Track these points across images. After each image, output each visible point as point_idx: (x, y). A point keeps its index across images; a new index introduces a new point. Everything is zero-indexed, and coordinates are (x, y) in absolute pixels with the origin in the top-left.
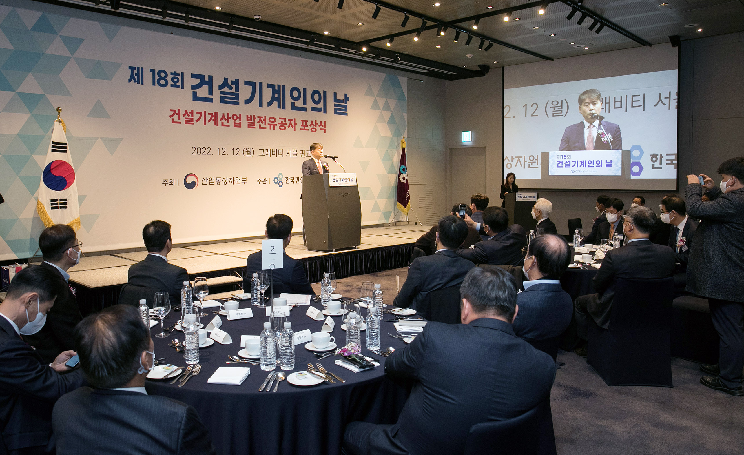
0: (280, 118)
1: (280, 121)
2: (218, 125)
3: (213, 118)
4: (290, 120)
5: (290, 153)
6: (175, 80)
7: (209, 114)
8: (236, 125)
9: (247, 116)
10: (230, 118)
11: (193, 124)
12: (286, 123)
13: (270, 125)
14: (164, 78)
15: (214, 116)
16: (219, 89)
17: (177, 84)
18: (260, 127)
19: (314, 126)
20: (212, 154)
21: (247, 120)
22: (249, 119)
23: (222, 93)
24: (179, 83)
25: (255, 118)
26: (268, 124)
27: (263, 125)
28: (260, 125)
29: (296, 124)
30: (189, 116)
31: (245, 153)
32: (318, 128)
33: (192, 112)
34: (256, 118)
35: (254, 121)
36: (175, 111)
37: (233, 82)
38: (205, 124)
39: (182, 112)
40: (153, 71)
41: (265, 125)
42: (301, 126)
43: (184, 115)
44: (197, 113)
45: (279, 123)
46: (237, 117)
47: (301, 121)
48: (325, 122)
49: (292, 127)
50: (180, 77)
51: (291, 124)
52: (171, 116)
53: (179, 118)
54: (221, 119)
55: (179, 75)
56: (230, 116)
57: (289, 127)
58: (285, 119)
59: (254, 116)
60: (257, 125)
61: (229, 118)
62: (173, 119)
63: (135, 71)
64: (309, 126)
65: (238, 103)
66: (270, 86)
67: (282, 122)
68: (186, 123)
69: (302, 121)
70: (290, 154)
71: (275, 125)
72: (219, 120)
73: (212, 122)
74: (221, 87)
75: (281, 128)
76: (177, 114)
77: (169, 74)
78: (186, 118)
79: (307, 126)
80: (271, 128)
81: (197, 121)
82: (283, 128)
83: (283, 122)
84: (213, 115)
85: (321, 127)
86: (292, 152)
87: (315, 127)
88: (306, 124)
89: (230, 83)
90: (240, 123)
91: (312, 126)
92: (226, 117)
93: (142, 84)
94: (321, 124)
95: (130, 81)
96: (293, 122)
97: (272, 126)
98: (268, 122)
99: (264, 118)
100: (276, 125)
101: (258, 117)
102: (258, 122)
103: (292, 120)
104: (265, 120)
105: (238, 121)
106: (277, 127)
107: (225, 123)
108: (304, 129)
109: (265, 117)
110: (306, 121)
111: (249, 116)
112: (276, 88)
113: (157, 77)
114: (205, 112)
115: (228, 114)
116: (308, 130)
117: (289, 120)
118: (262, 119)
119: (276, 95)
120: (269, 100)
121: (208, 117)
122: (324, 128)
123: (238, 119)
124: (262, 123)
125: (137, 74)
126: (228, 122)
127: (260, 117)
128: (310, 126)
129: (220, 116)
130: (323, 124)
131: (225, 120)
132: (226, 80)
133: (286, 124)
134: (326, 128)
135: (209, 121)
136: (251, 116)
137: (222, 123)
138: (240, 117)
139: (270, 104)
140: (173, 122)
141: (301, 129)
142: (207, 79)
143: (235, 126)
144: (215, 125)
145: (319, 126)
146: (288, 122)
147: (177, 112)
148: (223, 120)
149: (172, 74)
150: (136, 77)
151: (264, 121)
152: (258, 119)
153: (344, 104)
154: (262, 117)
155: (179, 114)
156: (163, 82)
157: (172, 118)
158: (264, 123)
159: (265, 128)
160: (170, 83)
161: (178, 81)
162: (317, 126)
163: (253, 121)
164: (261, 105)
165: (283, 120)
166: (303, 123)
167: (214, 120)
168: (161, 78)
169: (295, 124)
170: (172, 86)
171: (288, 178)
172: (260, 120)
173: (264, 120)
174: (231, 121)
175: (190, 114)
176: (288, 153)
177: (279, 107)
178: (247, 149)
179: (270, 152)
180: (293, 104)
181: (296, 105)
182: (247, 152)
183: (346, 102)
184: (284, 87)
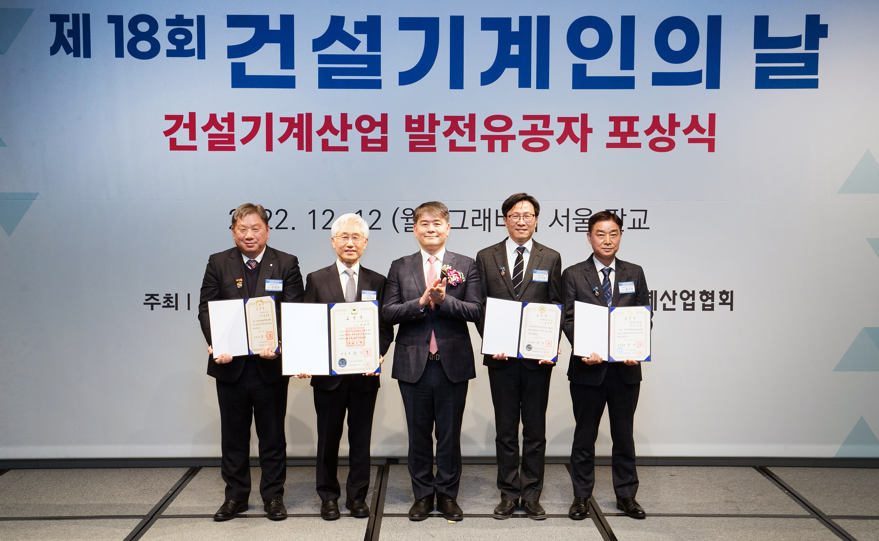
0: (526, 118)
1: (527, 125)
2: (309, 149)
3: (295, 130)
4: (568, 121)
5: (564, 221)
6: (180, 37)
7: (283, 120)
8: (370, 145)
9: (409, 119)
10: (350, 127)
11: (233, 149)
12: (550, 129)
13: (491, 140)
14: (148, 36)
15: (300, 126)
16: (315, 50)
17: (186, 47)
18: (453, 147)
19: (663, 131)
20: (290, 228)
21: (408, 128)
22: (415, 126)
23: (322, 59)
24: (193, 45)
25: (434, 123)
26: (483, 137)
27: (462, 141)
28: (452, 143)
29: (590, 130)
30: (220, 128)
31: (401, 223)
32: (679, 137)
33: (230, 119)
34: (438, 123)
35: (432, 129)
36: (179, 119)
37: (359, 27)
38: (269, 148)
39: (202, 120)
40: (116, 20)
41: (472, 138)
42: (611, 134)
43: (205, 128)
44: (245, 119)
45: (522, 133)
46: (373, 124)
47: (611, 119)
48: (712, 117)
49: (575, 139)
50: (193, 30)
51: (568, 132)
52: (167, 133)
53: (192, 137)
54: (321, 132)
55: (190, 22)
56: (351, 120)
57: (560, 140)
58: (546, 119)
59: (432, 116)
60: (442, 142)
61: (345, 127)
62: (173, 141)
63: (68, 26)
64: (642, 134)
65: (377, 85)
66: (488, 24)
67: (534, 127)
68: (212, 147)
69: (616, 120)
70: (564, 223)
71: (505, 140)
72: (314, 135)
73: (292, 141)
74: (318, 44)
75: (532, 145)
76: (186, 126)
77: (162, 24)
78: (210, 136)
79: (636, 134)
80: (491, 149)
81: (245, 141)
82: (540, 145)
83: (540, 128)
84: (296, 121)
85: (695, 134)
86: (572, 215)
87: (667, 135)
88: (631, 127)
89: (349, 28)
90: (384, 141)
91: (656, 134)
92: (337, 124)
93: (87, 54)
94: (695, 123)
95: (54, 50)
96: (576, 128)
97: (498, 144)
98: (481, 129)
99: (467, 121)
100: (513, 137)
101: (447, 118)
102: (447, 134)
103: (576, 120)
104: (471, 125)
105: (376, 134)
106: (515, 145)
107: (334, 140)
108: (624, 144)
109: (472, 117)
110: (631, 120)
111: (415, 117)
112: (515, 27)
113: (128, 36)
114: (269, 116)
115: (344, 117)
116: (638, 145)
117: (560, 120)
118: (461, 124)
119: (515, 50)
120: (487, 65)
121: (279, 129)
122: (706, 135)
123: (378, 129)
124: (462, 133)
125: (74, 33)
126: (344, 138)
127: (454, 120)
128: (648, 132)
129: (318, 123)
130: (704, 123)
131: (335, 132)
132: (337, 21)
133: (551, 133)
134: (717, 137)
135: (282, 139)
136: (421, 118)
137: (325, 142)
138: (384, 123)
139: (489, 78)
140: (174, 146)
141: (609, 145)
142: (274, 25)
143: (365, 148)
144: (300, 147)
145: (686, 132)
146: (558, 128)
147: (186, 120)
148: (328, 135)
149: (169, 22)
150: (70, 41)
151: (467, 130)
152: (446, 125)
153: (801, 50)
154: (462, 118)
155: (191, 126)
156: (144, 46)
157: (172, 136)
158: (467, 135)
159: (473, 149)
160: (166, 45)
161: (189, 38)
162: (679, 131)
163: (426, 132)
164: (457, 82)
165: (540, 124)
166: (617, 126)
167: (299, 136)
168: (139, 36)
169: (586, 130)
170: (170, 54)
172: (454, 128)
173: (466, 126)
174: (354, 136)
175: (225, 125)
176: (556, 218)
177: (524, 82)
178: (406, 212)
179: (489, 218)
180: (579, 71)
181: (590, 73)
182: (407, 219)
183: (813, 43)
184: (544, 22)
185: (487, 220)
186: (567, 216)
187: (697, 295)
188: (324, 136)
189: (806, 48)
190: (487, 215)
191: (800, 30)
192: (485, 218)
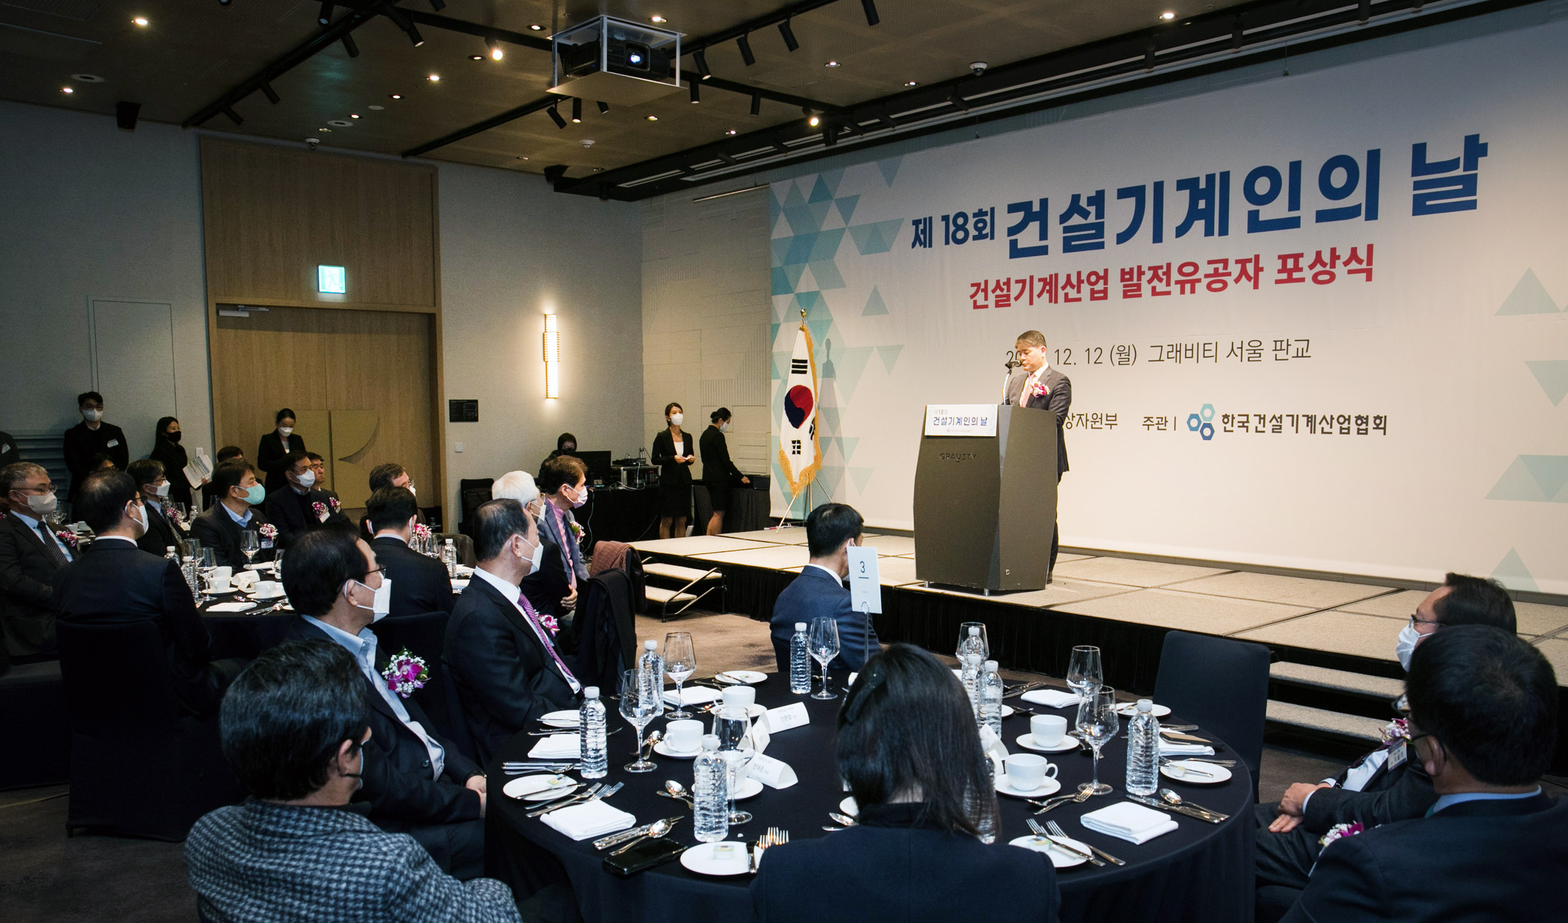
0: (1210, 262)
1: (1210, 269)
2: (1056, 302)
3: (1048, 288)
4: (1243, 262)
5: (1238, 352)
6: (980, 225)
7: (1040, 280)
8: (1096, 295)
9: (1123, 270)
10: (1083, 282)
11: (1009, 305)
12: (1228, 271)
13: (1182, 283)
14: (962, 228)
15: (1050, 284)
16: (1061, 223)
17: (984, 232)
18: (1154, 292)
19: (1324, 265)
21: (1123, 280)
22: (1127, 277)
23: (1066, 230)
24: (987, 230)
25: (1141, 273)
26: (1177, 282)
27: (1161, 287)
28: (1154, 288)
29: (1262, 269)
30: (1002, 290)
31: (1116, 358)
32: (1340, 270)
33: (1008, 283)
34: (1143, 273)
35: (1139, 279)
36: (978, 285)
37: (1091, 201)
38: (1031, 303)
39: (992, 286)
40: (945, 218)
41: (1168, 284)
42: (1280, 271)
43: (994, 291)
44: (1017, 282)
45: (1207, 276)
46: (1099, 278)
47: (1280, 257)
48: (1370, 248)
49: (1249, 278)
50: (988, 218)
51: (1244, 272)
52: (972, 297)
53: (986, 298)
54: (1063, 288)
55: (986, 214)
56: (1084, 277)
57: (1237, 281)
58: (1225, 262)
59: (1139, 267)
60: (1146, 289)
61: (1080, 281)
62: (975, 302)
63: (921, 227)
64: (1306, 269)
65: (1101, 246)
66: (1181, 185)
67: (1216, 270)
68: (997, 305)
69: (1284, 258)
70: (1239, 354)
71: (1193, 283)
72: (1060, 290)
73: (1046, 296)
74: (1064, 218)
75: (1214, 286)
76: (983, 290)
77: (970, 216)
78: (997, 296)
79: (1301, 270)
80: (1183, 292)
81: (1017, 298)
82: (1220, 285)
83: (1221, 271)
84: (1048, 281)
85: (1354, 265)
86: (1246, 347)
87: (1328, 268)
88: (1296, 263)
89: (1083, 203)
90: (1105, 291)
91: (1319, 268)
92: (1074, 281)
93: (930, 246)
94: (1354, 255)
95: (914, 245)
96: (1250, 268)
97: (1188, 287)
98: (1175, 276)
99: (1165, 269)
100: (1199, 281)
101: (1150, 268)
102: (1150, 282)
103: (1249, 261)
104: (1168, 273)
105: (1100, 286)
106: (1201, 287)
107: (1073, 293)
108: (1290, 280)
109: (1169, 265)
110: (1297, 257)
111: (1127, 270)
112: (1202, 185)
113: (952, 228)
114: (1032, 278)
115: (1079, 273)
116: (1302, 280)
117: (1237, 262)
118: (1160, 272)
119: (1202, 204)
120: (1180, 220)
121: (1038, 287)
122: (1364, 266)
123: (1101, 282)
124: (1161, 280)
125: (924, 232)
126: (1079, 291)
127: (1154, 269)
128: (1311, 267)
129: (1062, 281)
130: (1362, 254)
131: (1073, 287)
132: (1076, 198)
133: (1229, 274)
134: (1375, 267)
135: (1039, 296)
136: (1132, 269)
137: (1066, 295)
138: (1105, 278)
139: (1181, 231)
140: (976, 306)
141: (1278, 282)
142: (1036, 208)
143: (1093, 298)
144: (1050, 301)
145: (1346, 264)
146: (1235, 269)
147: (983, 286)
148: (1068, 289)
149: (975, 215)
150: (922, 237)
151: (1164, 277)
152: (1149, 274)
153: (1459, 172)
154: (1161, 267)
155: (985, 290)
156: (960, 235)
157: (975, 299)
158: (1164, 281)
159: (1169, 293)
160: (973, 232)
161: (984, 227)
162: (1339, 263)
163: (1135, 281)
164: (1158, 237)
165: (1220, 266)
166: (1284, 264)
167: (1049, 292)
168: (959, 228)
169: (1258, 269)
170: (975, 238)
171: (1230, 418)
172: (1155, 276)
173: (1164, 274)
174: (1086, 288)
175: (1005, 287)
176: (1232, 350)
177: (1209, 232)
178: (1120, 349)
179: (1180, 351)
180: (1253, 216)
181: (1262, 217)
182: (1120, 354)
183: (1471, 163)
184: (1225, 176)
185: (1178, 353)
186: (1241, 348)
187: (1353, 420)
188: (1066, 291)
189: (1465, 170)
190: (1178, 349)
191: (1457, 151)
192: (1177, 351)
